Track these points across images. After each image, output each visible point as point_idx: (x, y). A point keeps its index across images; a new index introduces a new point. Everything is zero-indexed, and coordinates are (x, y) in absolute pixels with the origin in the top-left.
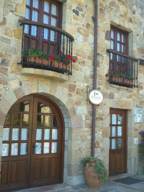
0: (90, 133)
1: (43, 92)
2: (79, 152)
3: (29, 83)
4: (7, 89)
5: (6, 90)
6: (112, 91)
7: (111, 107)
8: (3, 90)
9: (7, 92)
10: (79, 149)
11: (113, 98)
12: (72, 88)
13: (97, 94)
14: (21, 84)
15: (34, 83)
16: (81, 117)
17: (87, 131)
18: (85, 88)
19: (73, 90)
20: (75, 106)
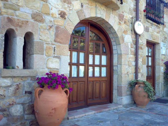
0: (134, 60)
1: (100, 16)
2: (127, 75)
3: (89, 6)
4: (71, 8)
5: (70, 10)
6: (148, 26)
7: (147, 39)
8: (68, 9)
9: (71, 12)
10: (127, 73)
11: (148, 32)
12: (121, 17)
13: (140, 25)
14: (82, 6)
15: (92, 7)
16: (128, 45)
17: (132, 58)
18: (130, 19)
19: (122, 19)
20: (124, 34)
